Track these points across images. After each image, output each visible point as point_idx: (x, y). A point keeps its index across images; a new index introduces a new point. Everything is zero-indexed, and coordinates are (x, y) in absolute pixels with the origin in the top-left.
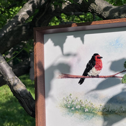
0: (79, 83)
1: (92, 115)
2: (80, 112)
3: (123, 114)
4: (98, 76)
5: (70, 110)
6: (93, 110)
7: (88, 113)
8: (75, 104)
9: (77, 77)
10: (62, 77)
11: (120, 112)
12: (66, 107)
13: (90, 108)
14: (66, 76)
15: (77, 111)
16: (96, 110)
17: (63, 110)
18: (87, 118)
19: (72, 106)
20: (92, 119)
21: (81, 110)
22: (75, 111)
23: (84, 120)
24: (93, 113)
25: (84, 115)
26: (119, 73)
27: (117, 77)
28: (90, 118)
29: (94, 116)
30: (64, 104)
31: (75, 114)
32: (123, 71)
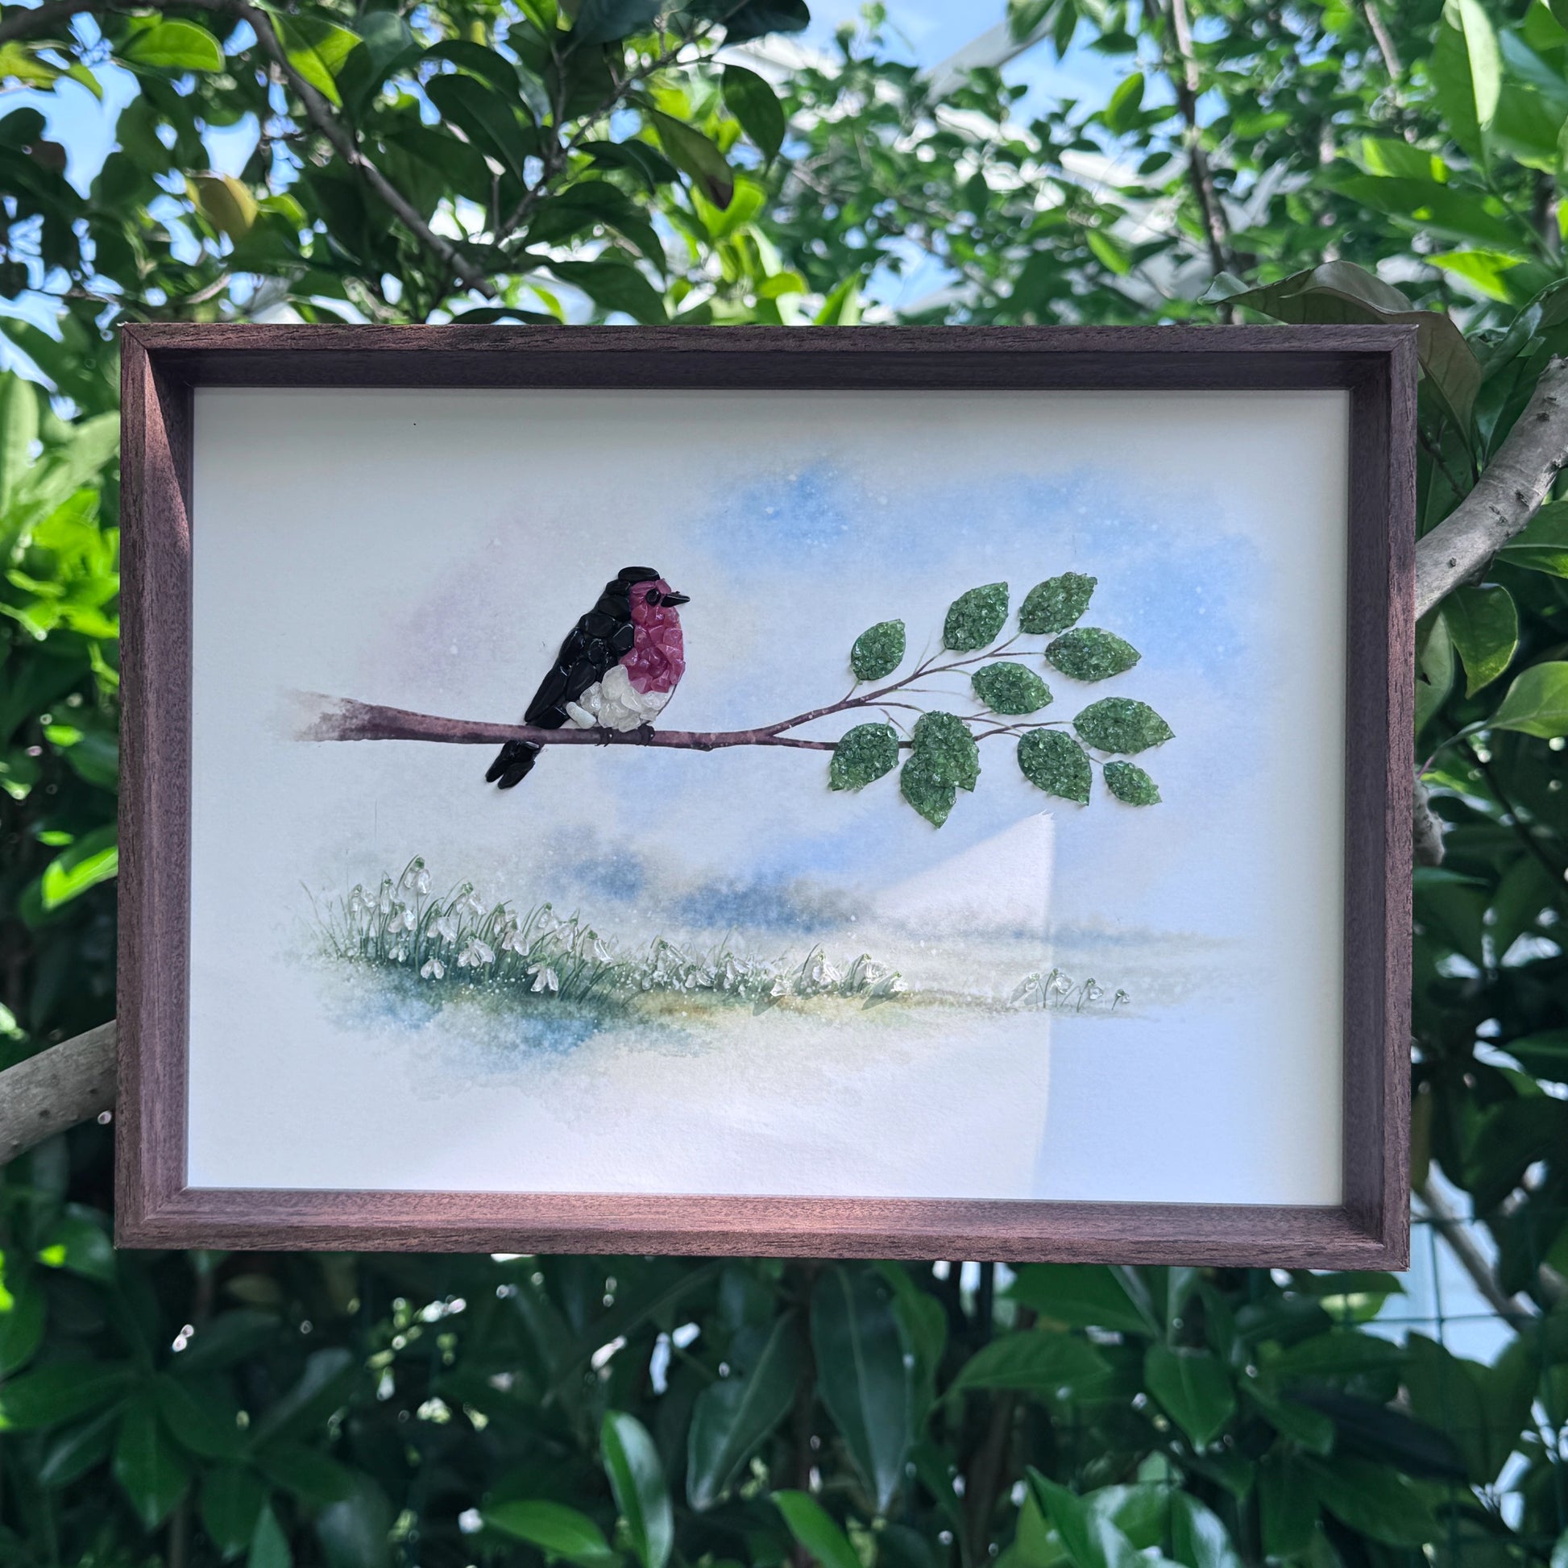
0: (491, 777)
1: (589, 1013)
2: (493, 992)
3: (829, 1002)
4: (645, 735)
5: (408, 984)
6: (597, 978)
7: (555, 1002)
8: (450, 935)
9: (474, 735)
10: (344, 731)
11: (809, 990)
12: (369, 960)
13: (570, 961)
14: (385, 723)
15: (467, 989)
16: (623, 980)
17: (348, 980)
18: (549, 1036)
19: (423, 948)
20: (583, 1045)
21: (503, 978)
22: (450, 986)
23: (524, 1052)
24: (594, 997)
25: (523, 1017)
26: (810, 717)
27: (794, 743)
28: (570, 1040)
29: (607, 1020)
30: (360, 932)
31: (444, 1007)
32: (844, 701)
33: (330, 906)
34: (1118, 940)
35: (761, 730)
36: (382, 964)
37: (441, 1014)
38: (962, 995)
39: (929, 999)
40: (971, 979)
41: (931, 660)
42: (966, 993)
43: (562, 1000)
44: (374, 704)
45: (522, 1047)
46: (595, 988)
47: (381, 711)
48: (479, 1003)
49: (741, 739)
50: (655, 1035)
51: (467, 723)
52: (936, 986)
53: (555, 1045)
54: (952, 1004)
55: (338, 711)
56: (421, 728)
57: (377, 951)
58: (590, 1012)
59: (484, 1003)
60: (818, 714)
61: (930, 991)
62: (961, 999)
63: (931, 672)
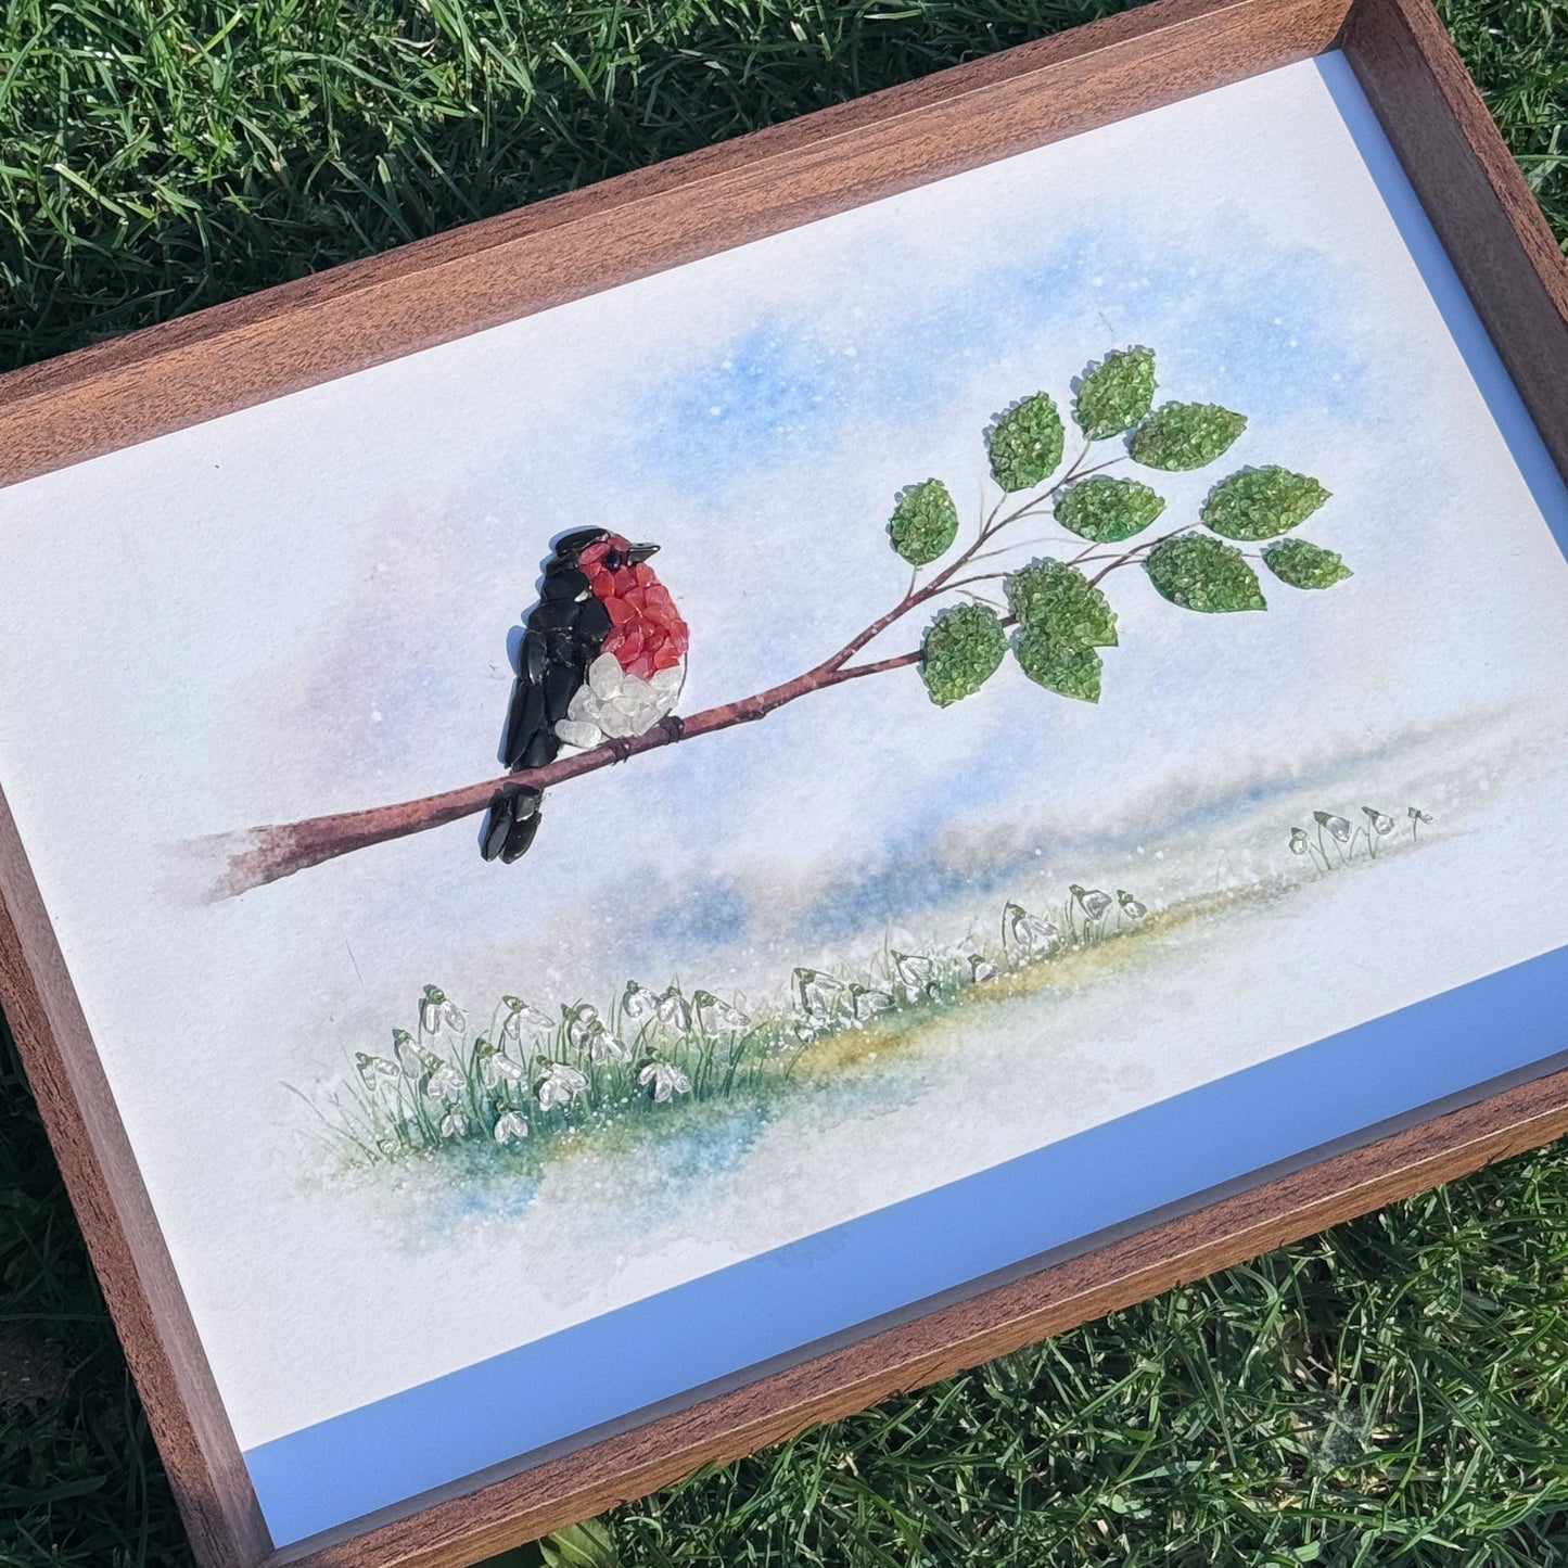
1: (745, 1104)
2: (605, 1128)
3: (1054, 967)
4: (672, 730)
5: (484, 1160)
6: (737, 1055)
7: (693, 1108)
8: (516, 1076)
9: (446, 812)
10: (268, 868)
11: (1022, 963)
12: (417, 1150)
13: (693, 1048)
14: (319, 840)
15: (567, 1136)
16: (772, 1044)
17: (399, 1186)
18: (704, 1153)
19: (485, 1106)
20: (754, 1148)
21: (611, 1104)
22: (542, 1141)
23: (680, 1188)
24: (743, 1080)
25: (658, 1143)
26: (874, 631)
27: (868, 670)
28: (734, 1147)
29: (774, 1103)
30: (391, 1117)
31: (545, 1171)
32: (908, 598)
33: (335, 1100)
34: (1381, 754)
35: (818, 669)
36: (436, 1148)
37: (544, 1181)
38: (1219, 894)
39: (1181, 915)
40: (1223, 870)
41: (994, 513)
42: (1224, 889)
43: (702, 1100)
44: (295, 821)
45: (674, 1182)
46: (739, 1068)
47: (309, 826)
48: (591, 1148)
49: (797, 689)
50: (846, 1098)
51: (430, 799)
52: (1180, 895)
53: (716, 1163)
54: (1212, 910)
55: (250, 847)
56: (372, 828)
57: (424, 1134)
58: (746, 1100)
59: (597, 1145)
60: (883, 624)
61: (1178, 904)
62: (1221, 899)
63: (1000, 526)
